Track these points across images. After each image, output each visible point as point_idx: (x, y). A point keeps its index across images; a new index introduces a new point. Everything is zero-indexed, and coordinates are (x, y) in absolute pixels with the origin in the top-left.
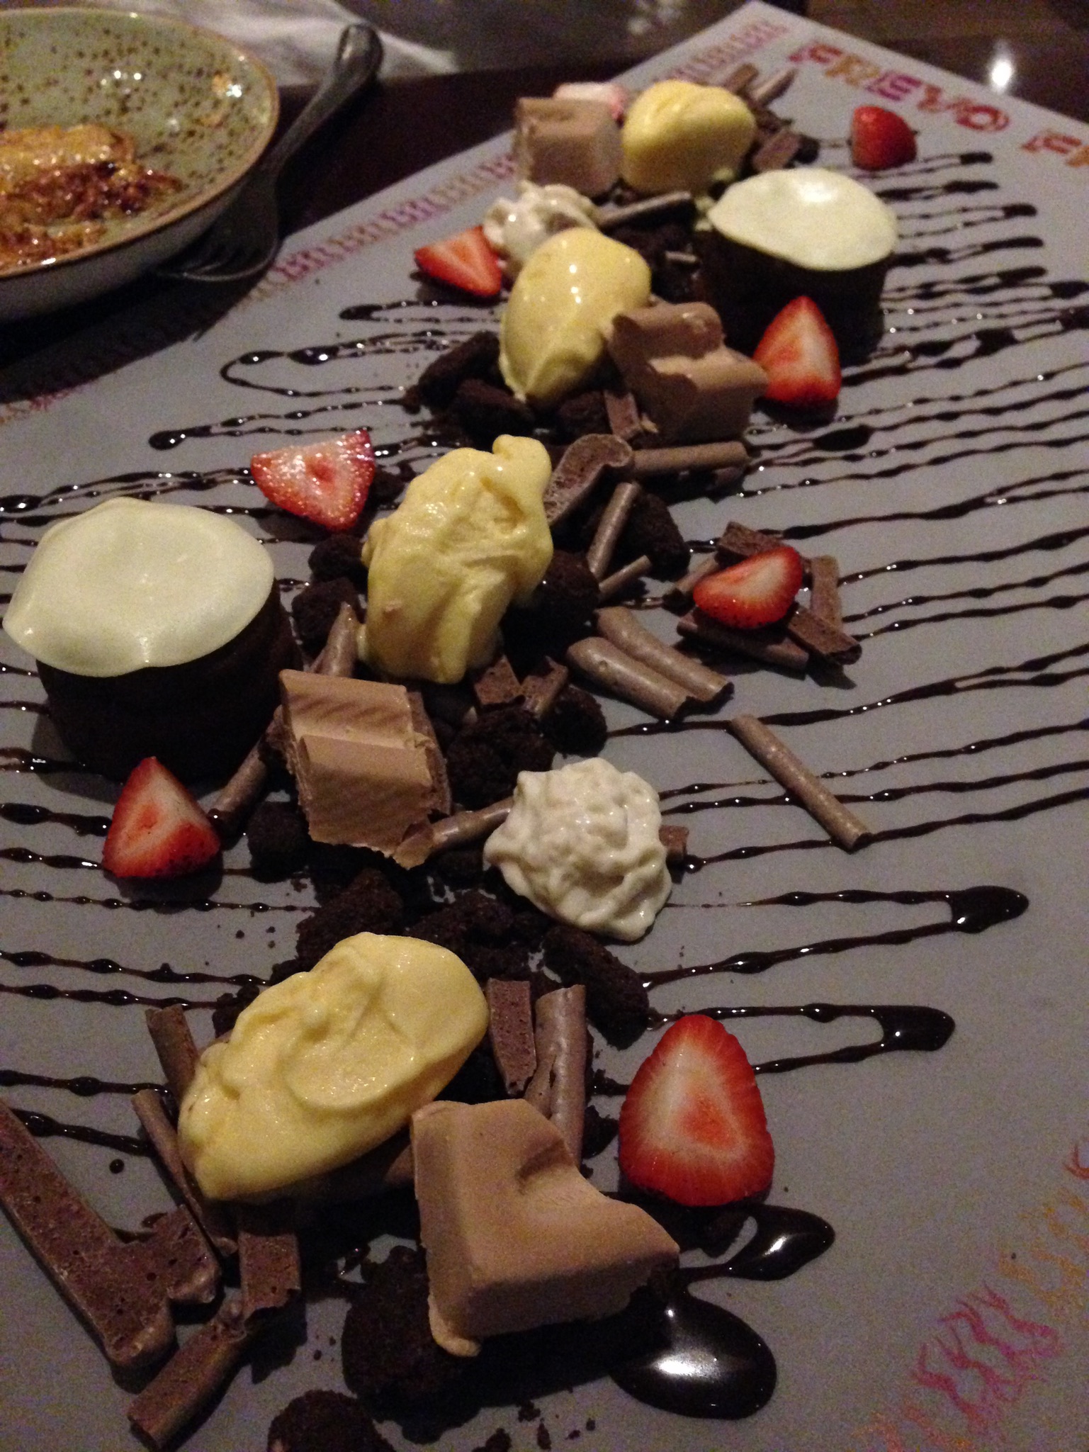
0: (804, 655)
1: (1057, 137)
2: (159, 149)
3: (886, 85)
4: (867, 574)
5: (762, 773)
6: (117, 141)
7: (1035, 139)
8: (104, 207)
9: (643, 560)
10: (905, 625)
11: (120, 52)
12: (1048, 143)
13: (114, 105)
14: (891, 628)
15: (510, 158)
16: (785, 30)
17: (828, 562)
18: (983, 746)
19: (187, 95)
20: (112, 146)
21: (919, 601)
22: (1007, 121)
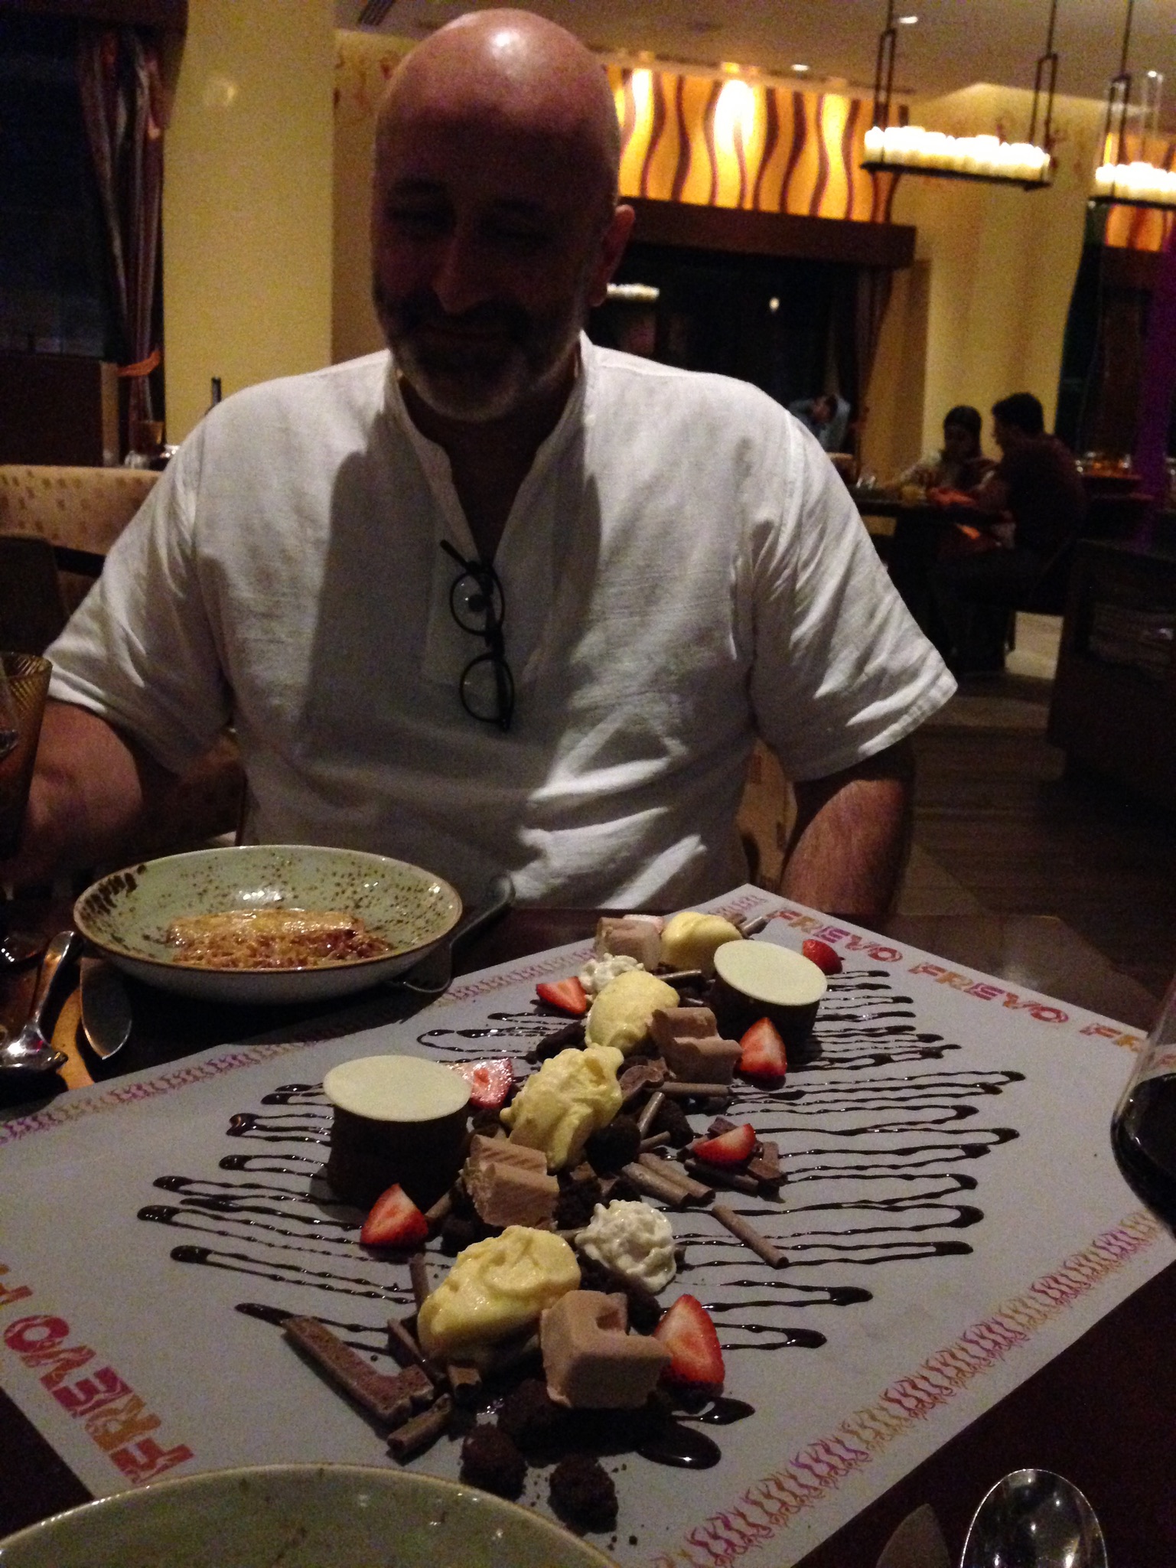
0: (756, 1182)
1: (932, 966)
2: (378, 928)
3: (826, 933)
4: (794, 1155)
5: (728, 1233)
6: (355, 921)
7: (918, 967)
8: (348, 953)
9: (666, 1134)
10: (815, 1178)
11: (359, 875)
12: (925, 970)
13: (352, 904)
14: (807, 1179)
15: (591, 951)
16: (766, 901)
17: (773, 1145)
18: (854, 1232)
19: (399, 900)
20: (353, 923)
21: (824, 1168)
22: (901, 957)
